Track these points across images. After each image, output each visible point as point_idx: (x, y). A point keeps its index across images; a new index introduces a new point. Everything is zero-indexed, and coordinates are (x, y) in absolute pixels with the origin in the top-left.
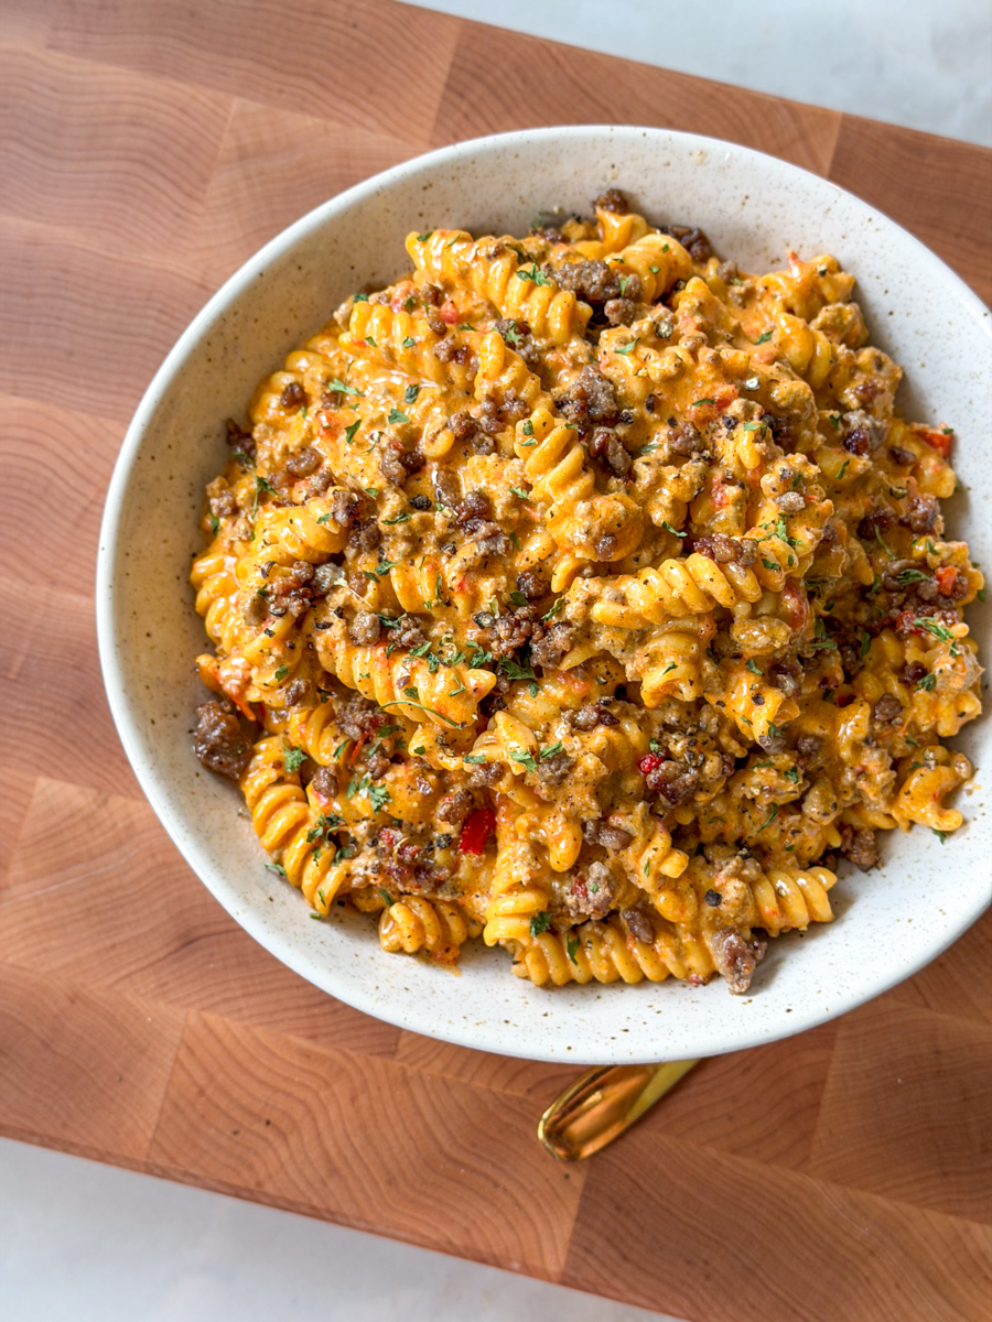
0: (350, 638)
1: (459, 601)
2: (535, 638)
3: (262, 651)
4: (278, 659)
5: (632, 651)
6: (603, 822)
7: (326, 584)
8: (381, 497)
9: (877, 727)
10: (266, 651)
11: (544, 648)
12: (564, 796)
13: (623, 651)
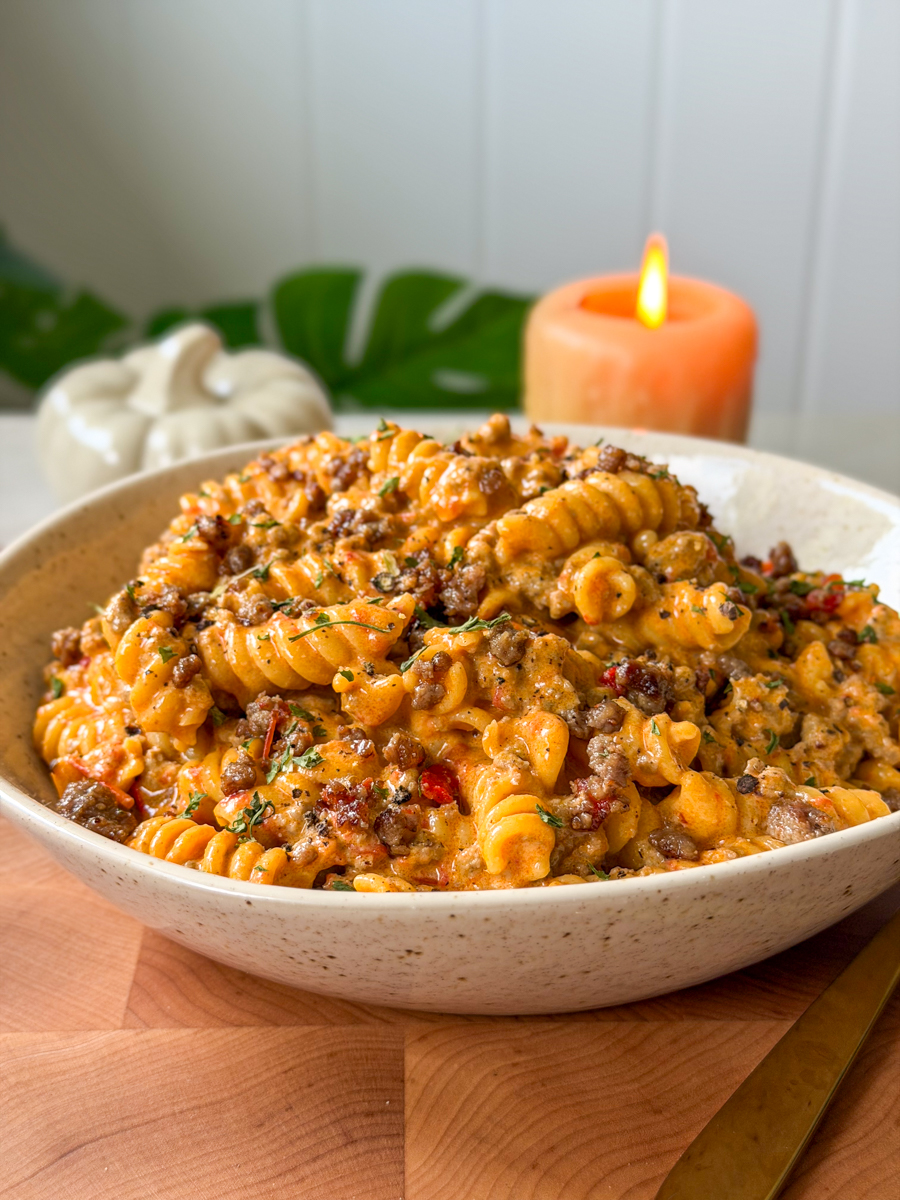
0: (238, 621)
1: (353, 573)
2: (443, 577)
3: (139, 635)
4: (160, 638)
5: (552, 580)
6: (585, 707)
7: (202, 600)
8: (244, 526)
9: (840, 664)
10: (143, 634)
11: (457, 588)
12: (530, 693)
13: (542, 579)
